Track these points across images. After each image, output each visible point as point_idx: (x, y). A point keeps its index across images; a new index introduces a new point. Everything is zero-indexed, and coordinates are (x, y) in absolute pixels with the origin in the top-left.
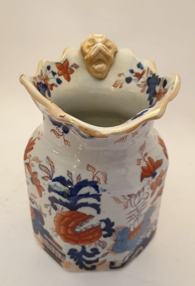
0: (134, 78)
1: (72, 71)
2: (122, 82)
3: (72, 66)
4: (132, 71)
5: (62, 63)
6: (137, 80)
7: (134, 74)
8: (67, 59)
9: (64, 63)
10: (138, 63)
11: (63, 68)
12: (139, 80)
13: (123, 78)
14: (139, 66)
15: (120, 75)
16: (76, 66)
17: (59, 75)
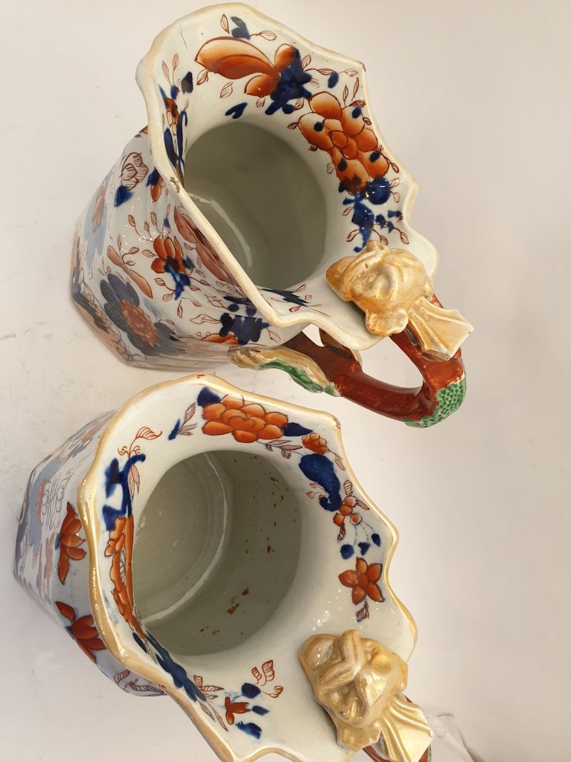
0: (243, 699)
1: (356, 600)
2: (262, 681)
3: (366, 606)
4: (260, 710)
5: (378, 583)
6: (231, 699)
7: (250, 707)
8: (383, 600)
9: (378, 587)
10: (262, 734)
11: (370, 581)
12: (227, 699)
13: (266, 688)
14: (254, 730)
15: (280, 690)
16: (362, 615)
17: (358, 560)
